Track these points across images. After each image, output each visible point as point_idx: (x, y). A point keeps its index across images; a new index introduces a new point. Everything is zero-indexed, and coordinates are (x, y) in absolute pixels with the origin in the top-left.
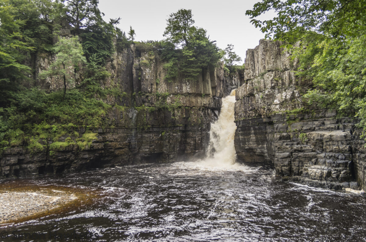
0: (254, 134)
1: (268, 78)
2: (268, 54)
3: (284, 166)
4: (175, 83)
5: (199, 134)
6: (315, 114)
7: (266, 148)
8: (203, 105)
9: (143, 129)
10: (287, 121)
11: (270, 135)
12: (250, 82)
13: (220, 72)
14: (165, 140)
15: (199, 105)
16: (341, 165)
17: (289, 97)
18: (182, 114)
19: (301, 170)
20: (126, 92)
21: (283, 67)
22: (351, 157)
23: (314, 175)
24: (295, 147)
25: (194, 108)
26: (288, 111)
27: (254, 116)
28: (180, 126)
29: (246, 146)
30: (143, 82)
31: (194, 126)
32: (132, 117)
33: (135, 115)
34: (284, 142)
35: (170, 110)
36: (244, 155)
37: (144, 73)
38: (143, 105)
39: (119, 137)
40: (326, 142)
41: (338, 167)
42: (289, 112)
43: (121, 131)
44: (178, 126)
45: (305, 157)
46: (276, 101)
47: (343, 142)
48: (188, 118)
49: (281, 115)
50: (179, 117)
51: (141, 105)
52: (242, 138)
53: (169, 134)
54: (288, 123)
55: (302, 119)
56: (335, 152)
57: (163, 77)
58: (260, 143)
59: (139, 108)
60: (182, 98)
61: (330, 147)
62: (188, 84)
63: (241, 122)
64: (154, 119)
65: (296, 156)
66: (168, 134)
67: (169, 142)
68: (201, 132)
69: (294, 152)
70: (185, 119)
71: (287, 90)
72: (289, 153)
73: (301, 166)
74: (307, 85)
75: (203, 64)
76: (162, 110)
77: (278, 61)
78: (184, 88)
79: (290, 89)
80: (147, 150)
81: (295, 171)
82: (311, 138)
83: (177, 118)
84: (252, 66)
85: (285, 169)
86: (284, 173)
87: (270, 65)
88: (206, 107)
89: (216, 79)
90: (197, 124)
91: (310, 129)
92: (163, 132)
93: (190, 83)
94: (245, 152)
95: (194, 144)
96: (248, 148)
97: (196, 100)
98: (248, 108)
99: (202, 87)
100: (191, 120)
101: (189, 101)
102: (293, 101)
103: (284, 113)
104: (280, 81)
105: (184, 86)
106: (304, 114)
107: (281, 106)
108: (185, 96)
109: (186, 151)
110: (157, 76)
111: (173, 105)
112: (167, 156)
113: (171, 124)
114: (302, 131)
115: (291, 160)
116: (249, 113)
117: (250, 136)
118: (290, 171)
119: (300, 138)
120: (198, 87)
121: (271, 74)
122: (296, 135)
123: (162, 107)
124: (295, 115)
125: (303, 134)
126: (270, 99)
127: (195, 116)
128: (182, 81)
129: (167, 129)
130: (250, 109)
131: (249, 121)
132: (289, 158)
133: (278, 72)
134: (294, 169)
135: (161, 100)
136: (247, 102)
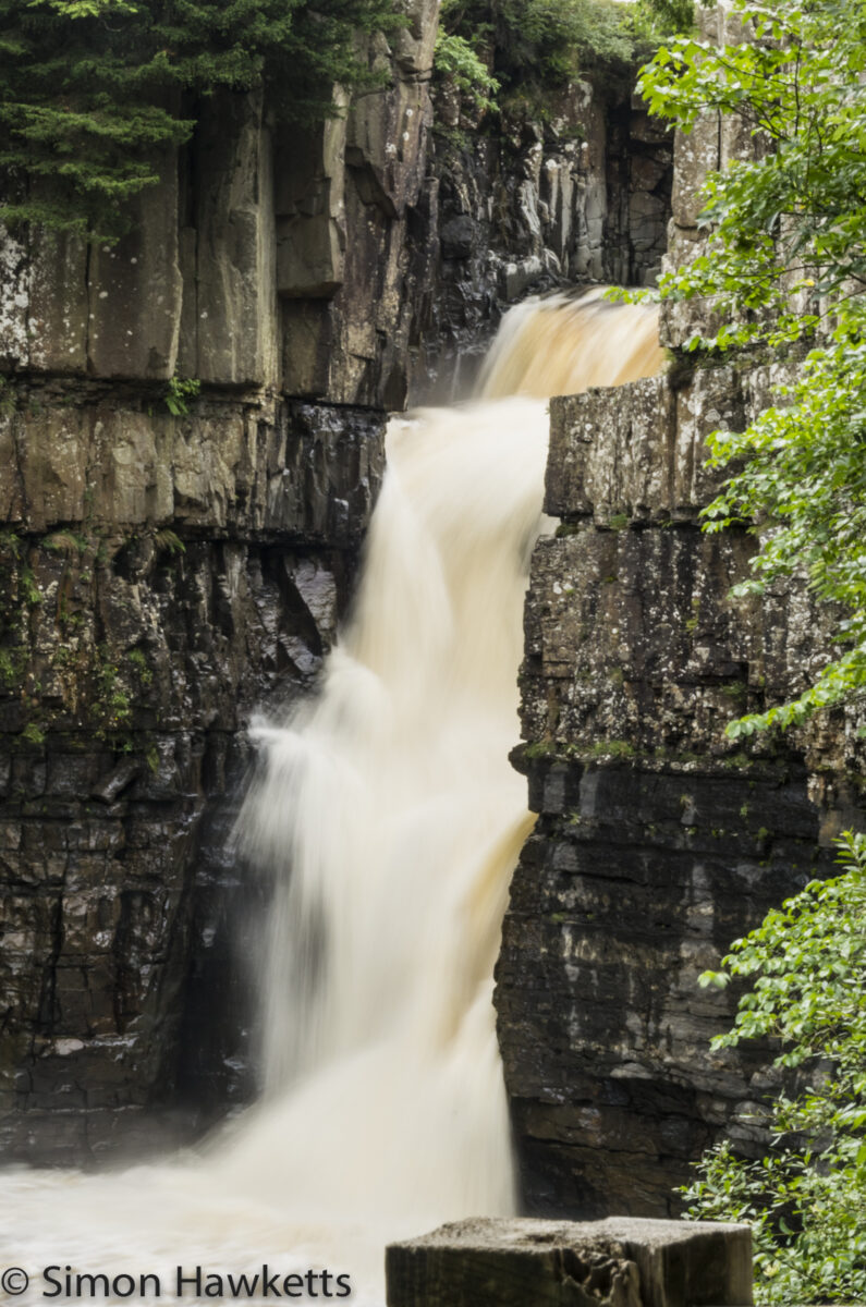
5: (102, 850)
8: (166, 507)
13: (386, 120)
15: (125, 505)
25: (60, 540)
27: (736, 751)
29: (623, 1049)
36: (599, 1140)
52: (585, 966)
62: (11, 257)
63: (589, 786)
68: (127, 820)
75: (205, 60)
88: (204, 532)
89: (337, 208)
90: (86, 734)
94: (603, 1107)
95: (34, 961)
96: (644, 1075)
97: (95, 451)
98: (671, 655)
99: (171, 305)
100: (21, 677)
101: (21, 461)
116: (679, 711)
117: (667, 955)
120: (125, 305)
127: (66, 637)
130: (692, 663)
131: (668, 788)
136: (667, 581)
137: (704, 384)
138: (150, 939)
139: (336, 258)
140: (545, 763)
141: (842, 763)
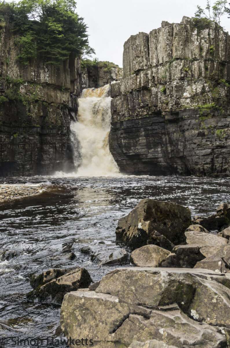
0: (145, 136)
1: (176, 67)
2: (176, 39)
3: (207, 164)
4: (31, 66)
5: (59, 140)
6: (223, 111)
7: (160, 152)
8: (62, 102)
10: (199, 117)
11: (175, 134)
14: (18, 145)
15: (59, 101)
17: (200, 91)
18: (39, 110)
19: (224, 167)
21: (192, 56)
24: (218, 143)
25: (52, 104)
26: (200, 105)
27: (146, 115)
28: (37, 127)
29: (131, 151)
31: (51, 129)
34: (202, 139)
35: (24, 103)
36: (125, 163)
42: (201, 107)
44: (34, 127)
45: (229, 153)
46: (186, 94)
48: (45, 117)
49: (194, 110)
50: (36, 114)
52: (125, 143)
53: (24, 137)
54: (201, 120)
55: (213, 116)
57: (14, 56)
58: (152, 146)
60: (40, 89)
62: (46, 70)
63: (124, 123)
64: (5, 113)
65: (219, 152)
66: (22, 136)
67: (24, 148)
68: (61, 136)
69: (215, 149)
70: (42, 118)
71: (196, 83)
72: (211, 150)
73: (225, 163)
74: (214, 80)
75: (72, 45)
76: (13, 103)
77: (186, 48)
78: (42, 76)
79: (200, 82)
81: (219, 169)
83: (34, 115)
84: (146, 54)
85: (207, 167)
86: (206, 171)
87: (178, 52)
88: (65, 105)
90: (56, 127)
91: (225, 126)
92: (15, 133)
93: (49, 70)
95: (54, 152)
96: (134, 154)
97: (55, 94)
98: (137, 105)
99: (63, 77)
100: (49, 120)
101: (48, 95)
102: (203, 95)
103: (196, 108)
104: (189, 72)
105: (42, 73)
106: (214, 110)
107: (192, 100)
108: (42, 86)
109: (43, 161)
110: (6, 53)
111: (28, 98)
112: (20, 166)
113: (26, 123)
114: (217, 127)
115: (213, 157)
116: (138, 112)
117: (137, 139)
118: (213, 169)
119: (217, 134)
120: (58, 77)
121: (180, 63)
122: (212, 131)
123: (14, 98)
124: (208, 110)
125: (220, 130)
126: (179, 91)
127: (53, 115)
128: (40, 66)
129: (21, 130)
130: (141, 105)
131: (137, 121)
132: (212, 154)
133: (187, 61)
134: (217, 167)
135: (13, 88)
136: (136, 97)
137: (143, 73)
138: (65, 149)
139: (76, 76)
140: (116, 123)
141: (168, 110)
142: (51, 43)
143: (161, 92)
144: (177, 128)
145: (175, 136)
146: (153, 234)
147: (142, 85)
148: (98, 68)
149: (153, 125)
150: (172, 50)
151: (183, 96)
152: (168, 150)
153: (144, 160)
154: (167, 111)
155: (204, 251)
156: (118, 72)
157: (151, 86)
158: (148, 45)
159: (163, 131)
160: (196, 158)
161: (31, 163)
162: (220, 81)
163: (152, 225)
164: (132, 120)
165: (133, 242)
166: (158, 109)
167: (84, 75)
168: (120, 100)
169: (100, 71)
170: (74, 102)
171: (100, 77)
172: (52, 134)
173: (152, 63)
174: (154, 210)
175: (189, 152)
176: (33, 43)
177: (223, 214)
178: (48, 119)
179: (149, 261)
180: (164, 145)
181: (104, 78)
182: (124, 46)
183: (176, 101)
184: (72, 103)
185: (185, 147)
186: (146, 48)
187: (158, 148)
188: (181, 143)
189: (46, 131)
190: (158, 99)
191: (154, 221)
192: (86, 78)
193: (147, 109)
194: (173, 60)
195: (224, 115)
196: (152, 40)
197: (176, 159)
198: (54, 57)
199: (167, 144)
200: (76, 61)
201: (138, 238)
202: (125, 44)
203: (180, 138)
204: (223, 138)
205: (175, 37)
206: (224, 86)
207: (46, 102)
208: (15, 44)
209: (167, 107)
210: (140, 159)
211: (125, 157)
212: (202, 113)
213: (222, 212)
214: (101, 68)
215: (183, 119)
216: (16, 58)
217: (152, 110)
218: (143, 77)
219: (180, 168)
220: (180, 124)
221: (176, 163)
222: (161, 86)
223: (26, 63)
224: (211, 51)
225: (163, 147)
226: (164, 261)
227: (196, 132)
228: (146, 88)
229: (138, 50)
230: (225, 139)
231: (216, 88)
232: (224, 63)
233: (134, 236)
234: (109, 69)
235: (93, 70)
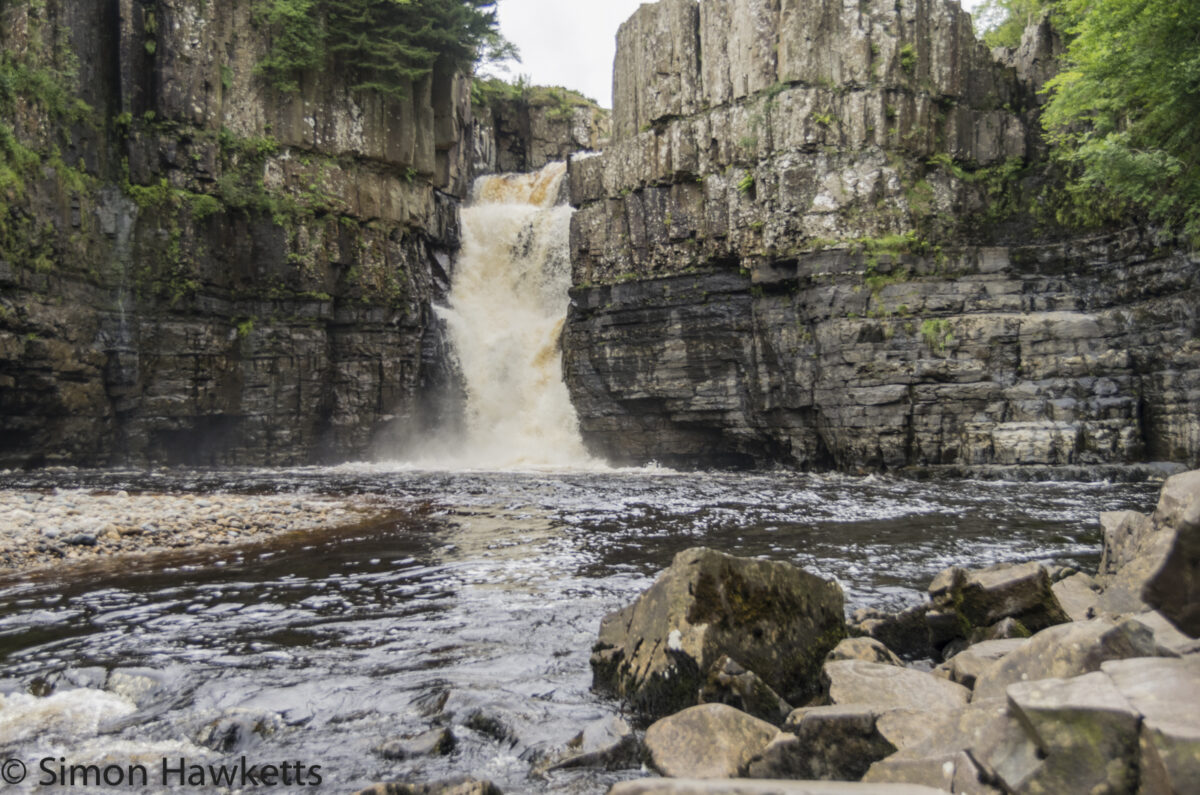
0: (683, 338)
1: (789, 110)
2: (792, 18)
3: (889, 433)
4: (304, 97)
5: (393, 344)
6: (946, 259)
7: (733, 391)
8: (407, 217)
9: (163, 297)
10: (866, 276)
11: (784, 332)
12: (683, 127)
14: (254, 359)
15: (394, 215)
16: (1114, 412)
17: (869, 189)
18: (327, 245)
19: (948, 446)
20: (88, 102)
21: (842, 76)
22: (1136, 386)
23: (1028, 448)
24: (927, 365)
25: (372, 225)
26: (868, 239)
27: (689, 266)
28: (320, 302)
29: (636, 388)
30: (168, 64)
31: (367, 308)
32: (117, 230)
33: (128, 221)
34: (876, 350)
35: (279, 219)
36: (615, 428)
37: (177, 26)
38: (164, 182)
39: (74, 319)
40: (1034, 343)
41: (1105, 418)
42: (873, 245)
43: (74, 290)
44: (310, 300)
45: (964, 400)
46: (822, 201)
47: (1093, 341)
48: (346, 268)
49: (848, 254)
50: (317, 256)
51: (155, 179)
52: (615, 358)
53: (275, 334)
54: (871, 286)
55: (913, 274)
56: (1071, 375)
57: (247, 61)
58: (707, 372)
59: (145, 190)
60: (333, 172)
61: (1047, 361)
62: (355, 111)
64: (212, 252)
65: (932, 396)
66: (269, 330)
67: (273, 370)
68: (401, 333)
69: (917, 384)
70: (338, 271)
71: (856, 165)
72: (903, 387)
73: (950, 432)
74: (914, 156)
75: (443, 30)
76: (242, 217)
77: (823, 51)
78: (341, 129)
79: (869, 161)
80: (182, 398)
81: (930, 449)
82: (968, 336)
83: (309, 261)
84: (690, 65)
85: (891, 444)
86: (886, 459)
87: (797, 63)
88: (416, 229)
89: (454, 114)
90: (383, 300)
91: (950, 307)
92: (244, 319)
93: (363, 110)
95: (374, 385)
96: (645, 396)
97: (383, 192)
98: (659, 234)
99: (412, 135)
100: (360, 277)
101: (358, 193)
102: (879, 205)
103: (856, 245)
104: (834, 128)
105: (340, 121)
106: (915, 256)
107: (841, 221)
108: (341, 164)
109: (337, 415)
110: (220, 52)
111: (291, 201)
112: (260, 432)
113: (283, 285)
114: (925, 311)
115: (912, 411)
116: (662, 255)
117: (658, 347)
118: (910, 451)
119: (924, 335)
120: (395, 134)
121: (802, 98)
122: (908, 326)
123: (244, 203)
124: (894, 254)
125: (936, 321)
126: (798, 190)
127: (376, 262)
128: (333, 98)
129: (265, 309)
130: (671, 234)
131: (657, 285)
132: (906, 402)
133: (826, 91)
134: (923, 444)
135: (241, 168)
136: (655, 207)
138: (412, 377)
139: (455, 133)
140: (588, 290)
141: (760, 251)
142: (373, 22)
143: (738, 193)
144: (793, 310)
145: (785, 339)
146: (717, 670)
147: (676, 167)
148: (527, 107)
149: (711, 299)
150: (775, 56)
151: (811, 205)
152: (760, 387)
153: (678, 419)
154: (759, 255)
155: (890, 727)
156: (596, 122)
157: (707, 172)
158: (698, 38)
159: (744, 322)
160: (854, 413)
161: (297, 421)
162: (933, 161)
163: (715, 639)
164: (641, 282)
165: (650, 696)
166: (729, 249)
167: (482, 128)
168: (602, 217)
169: (536, 117)
170: (446, 218)
171: (536, 139)
172: (369, 324)
173: (709, 95)
174: (722, 586)
175: (830, 394)
176: (312, 20)
177: (949, 604)
178: (356, 274)
179: (705, 758)
180: (747, 366)
181: (547, 142)
182: (618, 37)
183: (788, 222)
184: (440, 222)
185: (817, 375)
186: (690, 46)
187: (728, 376)
188: (804, 361)
189: (351, 316)
190: (727, 215)
191: (724, 625)
192: (487, 140)
193: (691, 247)
194: (778, 86)
195: (947, 272)
196: (711, 20)
197: (787, 416)
198: (383, 67)
199: (756, 365)
200: (455, 84)
201: (666, 682)
202: (620, 31)
203: (802, 346)
204: (946, 348)
205: (787, 14)
206: (948, 175)
207: (352, 217)
208: (254, 25)
209: (759, 242)
210: (668, 414)
211: (616, 405)
212: (873, 263)
213: (949, 596)
214: (538, 107)
215: (810, 283)
216: (254, 70)
217: (709, 251)
218: (680, 140)
219: (801, 446)
220: (801, 297)
221: (787, 428)
222: (738, 173)
223: (289, 87)
224: (906, 61)
225: (743, 375)
226: (757, 759)
227: (854, 325)
228: (687, 178)
229: (662, 52)
230: (949, 352)
231: (921, 182)
232: (948, 100)
233: (654, 674)
234: (566, 111)
235: (512, 115)
